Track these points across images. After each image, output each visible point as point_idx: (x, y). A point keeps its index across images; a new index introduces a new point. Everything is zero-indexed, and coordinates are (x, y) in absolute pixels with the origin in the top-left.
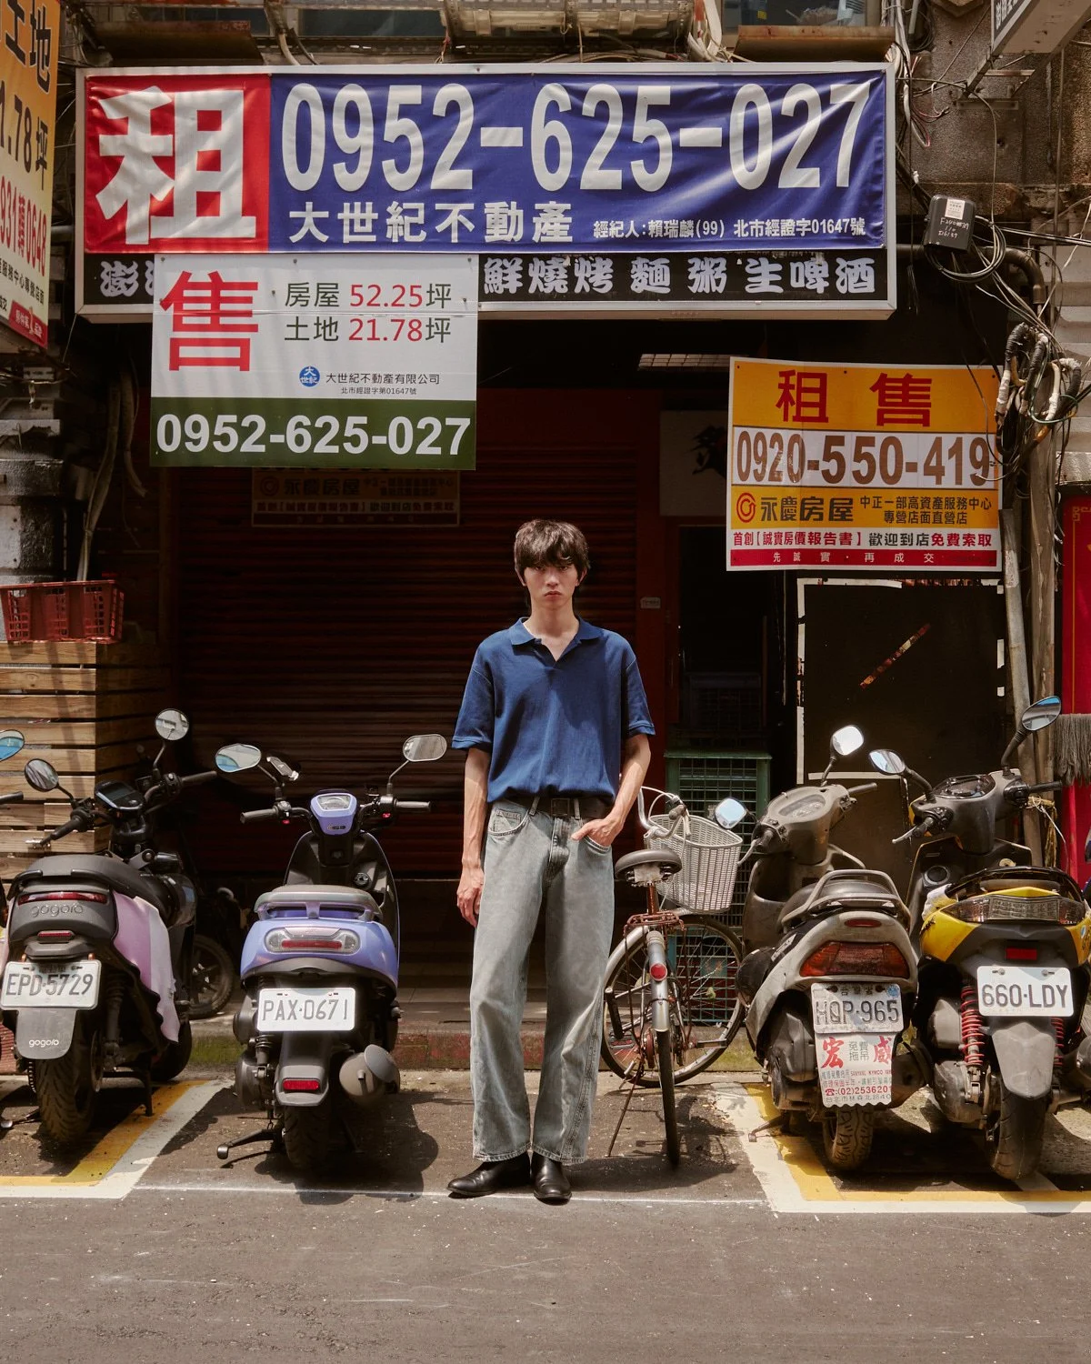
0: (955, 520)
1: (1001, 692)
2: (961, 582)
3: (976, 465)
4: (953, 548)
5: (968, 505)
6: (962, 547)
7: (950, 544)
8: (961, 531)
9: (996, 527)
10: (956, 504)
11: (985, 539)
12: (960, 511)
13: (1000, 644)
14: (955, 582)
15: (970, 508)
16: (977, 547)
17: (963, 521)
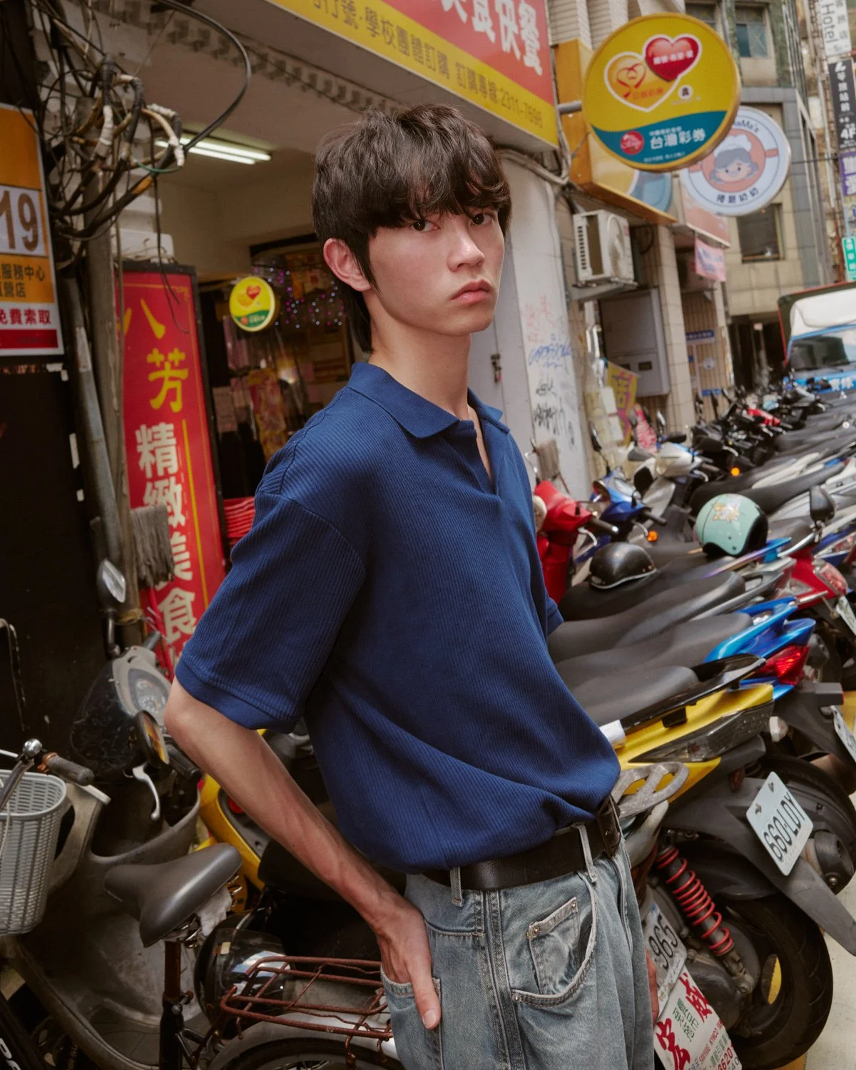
0: (14, 292)
1: (80, 496)
2: (28, 369)
3: (26, 225)
4: (16, 327)
5: (24, 274)
6: (24, 326)
7: (13, 322)
8: (22, 306)
9: (53, 302)
10: (13, 273)
11: (45, 316)
12: (18, 281)
13: (73, 439)
14: (22, 369)
15: (26, 278)
16: (39, 326)
17: (21, 295)
